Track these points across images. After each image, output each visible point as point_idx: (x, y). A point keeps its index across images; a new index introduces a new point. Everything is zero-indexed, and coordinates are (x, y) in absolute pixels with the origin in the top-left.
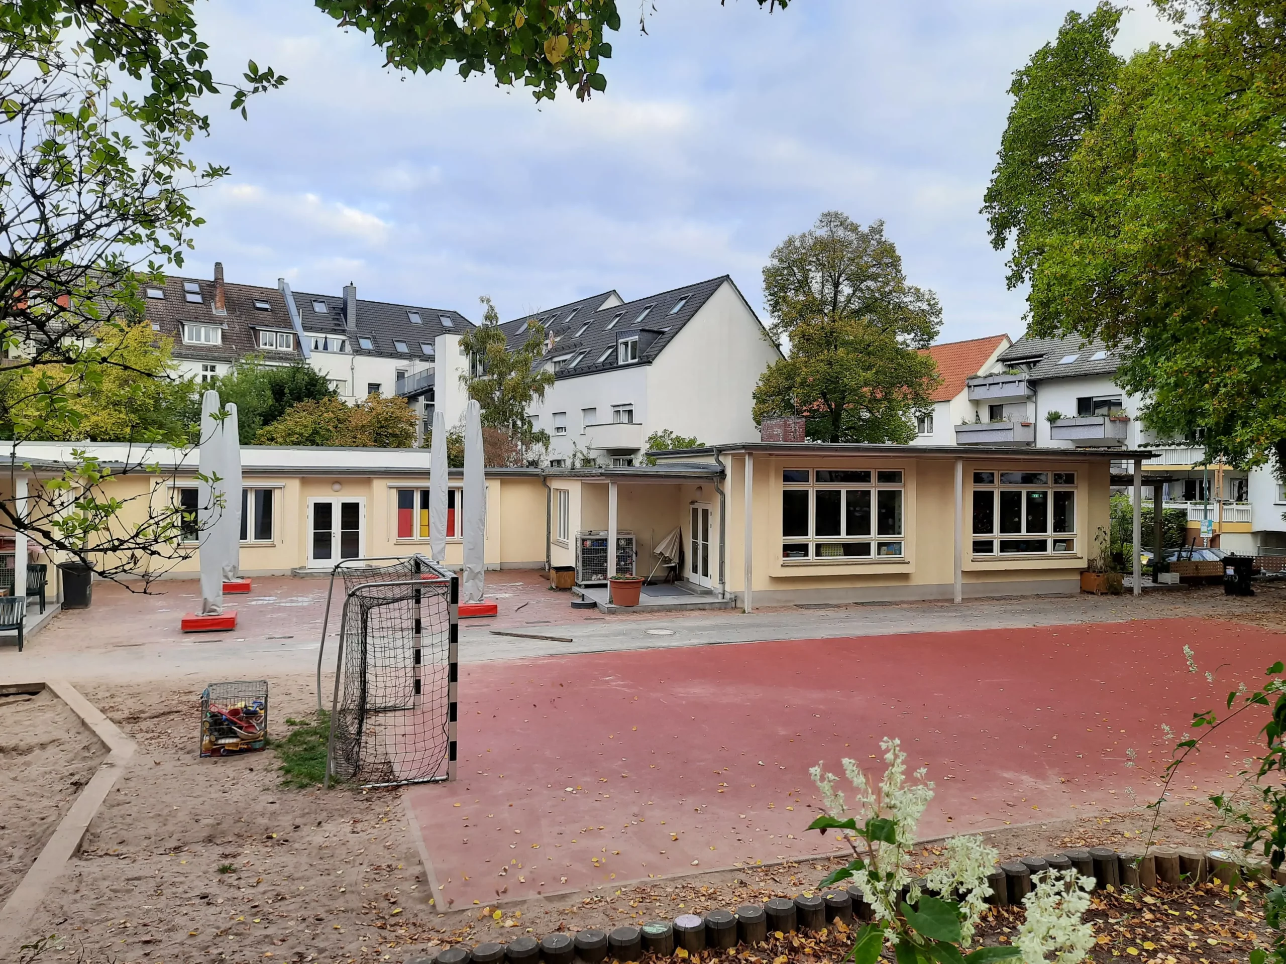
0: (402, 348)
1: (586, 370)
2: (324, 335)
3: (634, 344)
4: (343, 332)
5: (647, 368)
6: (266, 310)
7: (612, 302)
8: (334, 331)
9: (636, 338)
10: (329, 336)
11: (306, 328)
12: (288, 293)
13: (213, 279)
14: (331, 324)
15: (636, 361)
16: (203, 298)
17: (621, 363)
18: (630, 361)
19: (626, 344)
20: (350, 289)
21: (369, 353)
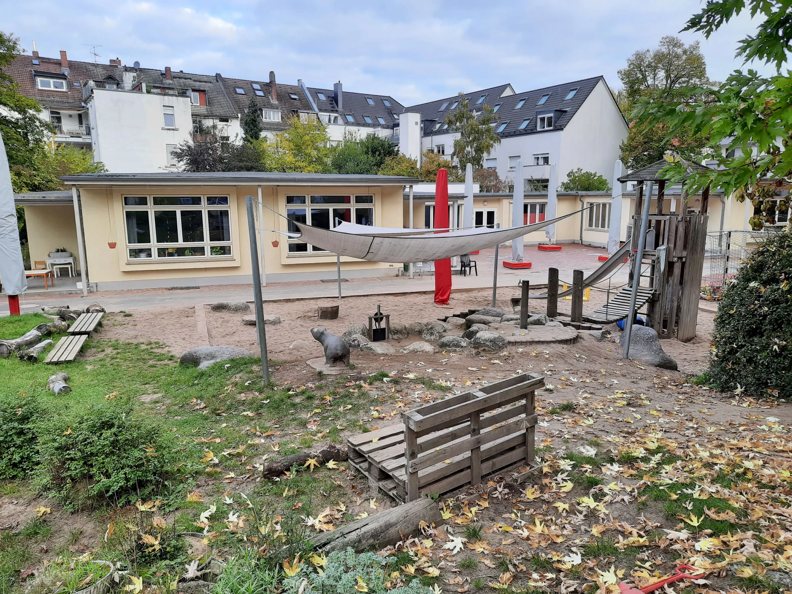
0: (368, 120)
1: (513, 133)
2: (328, 114)
3: (550, 119)
4: (337, 111)
5: (560, 133)
6: (295, 99)
7: (507, 93)
8: (332, 111)
9: (551, 115)
10: (331, 114)
11: (320, 110)
12: (305, 88)
13: (268, 81)
14: (329, 107)
15: (551, 128)
16: (264, 93)
17: (539, 129)
18: (546, 128)
19: (543, 119)
20: (338, 85)
21: (352, 124)
